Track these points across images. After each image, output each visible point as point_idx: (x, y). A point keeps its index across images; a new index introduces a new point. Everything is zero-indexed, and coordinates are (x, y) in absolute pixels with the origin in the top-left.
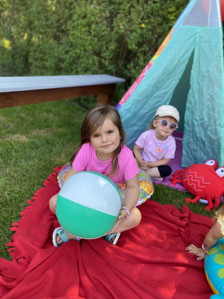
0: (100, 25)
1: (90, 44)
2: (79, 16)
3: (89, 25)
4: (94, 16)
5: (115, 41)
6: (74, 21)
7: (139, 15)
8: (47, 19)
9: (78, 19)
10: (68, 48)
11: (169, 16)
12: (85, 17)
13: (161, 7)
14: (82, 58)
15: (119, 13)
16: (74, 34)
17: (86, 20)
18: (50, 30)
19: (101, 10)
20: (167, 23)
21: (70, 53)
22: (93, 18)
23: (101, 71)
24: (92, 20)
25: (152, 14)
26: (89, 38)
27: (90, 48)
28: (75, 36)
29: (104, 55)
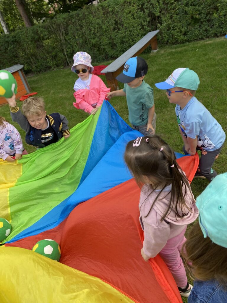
0: (138, 12)
1: (136, 23)
3: (133, 15)
8: (108, 22)
9: (126, 15)
12: (130, 12)
15: (145, 3)
16: (126, 23)
18: (111, 27)
19: (136, 6)
22: (134, 11)
24: (134, 12)
26: (134, 21)
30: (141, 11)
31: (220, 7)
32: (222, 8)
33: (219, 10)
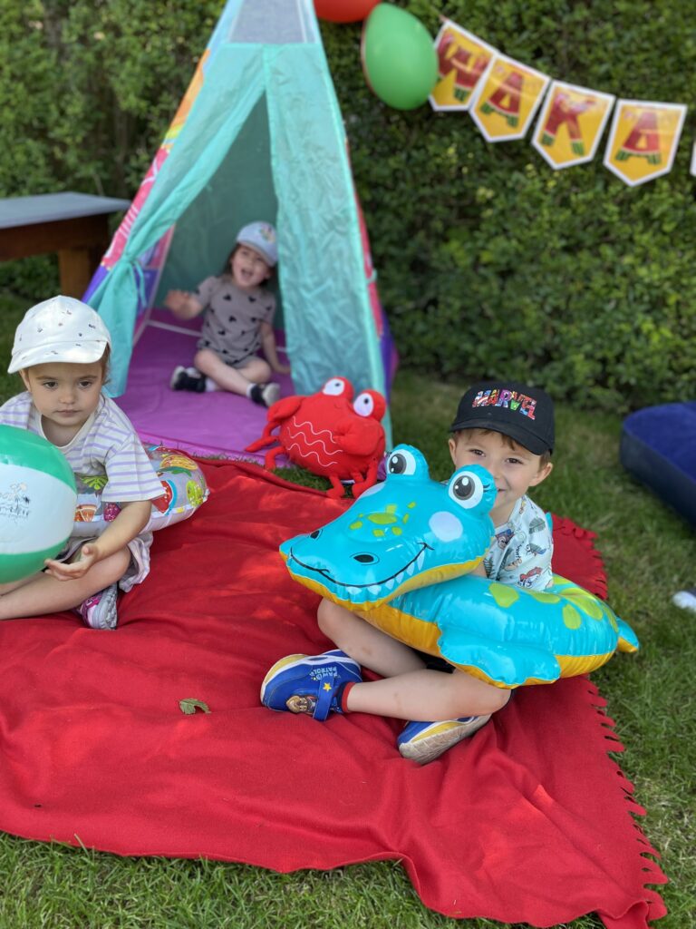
1: (7, 104)
5: (81, 89)
23: (61, 185)
27: (9, 115)
29: (56, 133)
31: (488, 213)
32: (498, 224)
33: (484, 226)
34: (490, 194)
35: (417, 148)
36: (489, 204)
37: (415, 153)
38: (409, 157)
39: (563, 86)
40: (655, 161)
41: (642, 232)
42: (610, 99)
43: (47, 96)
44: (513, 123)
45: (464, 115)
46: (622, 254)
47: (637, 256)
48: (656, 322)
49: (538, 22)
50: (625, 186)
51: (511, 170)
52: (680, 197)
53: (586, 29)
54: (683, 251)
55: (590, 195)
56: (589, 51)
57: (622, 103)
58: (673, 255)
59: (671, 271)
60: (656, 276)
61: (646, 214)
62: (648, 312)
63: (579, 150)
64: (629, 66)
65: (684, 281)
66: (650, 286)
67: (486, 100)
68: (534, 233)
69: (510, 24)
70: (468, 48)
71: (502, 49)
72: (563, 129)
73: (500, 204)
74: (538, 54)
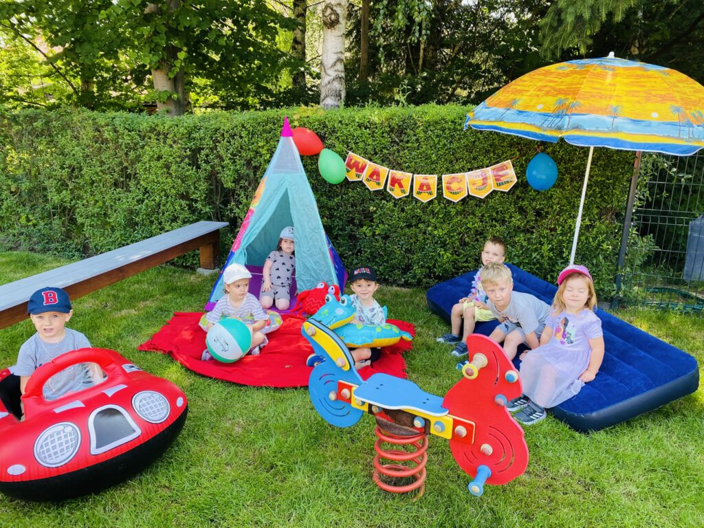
0: (182, 165)
1: (173, 187)
2: (152, 157)
3: (167, 167)
4: (171, 156)
5: (205, 179)
6: (145, 163)
7: (228, 150)
8: (102, 163)
9: (150, 160)
10: (141, 196)
11: (261, 149)
12: (159, 158)
13: (249, 140)
14: (164, 205)
15: (203, 149)
16: (146, 178)
17: (162, 161)
18: (108, 176)
19: (179, 149)
20: (261, 156)
21: (146, 201)
22: (171, 158)
24: (170, 161)
25: (242, 148)
26: (169, 180)
27: (174, 191)
28: (149, 180)
30: (189, 165)
31: (375, 216)
32: (380, 219)
33: (374, 221)
34: (375, 209)
35: (345, 194)
36: (375, 212)
37: (344, 196)
38: (342, 197)
39: (394, 171)
40: (431, 194)
41: (433, 218)
42: (411, 174)
43: (190, 183)
44: (379, 184)
45: (361, 182)
46: (428, 226)
47: (432, 227)
48: (445, 250)
49: (382, 151)
50: (423, 203)
51: (381, 199)
52: (442, 205)
53: (398, 152)
54: (449, 224)
55: (411, 207)
56: (401, 159)
57: (415, 175)
58: (445, 226)
59: (446, 231)
60: (441, 234)
61: (433, 211)
62: (441, 247)
63: (403, 192)
64: (416, 163)
65: (452, 234)
66: (440, 237)
67: (367, 177)
68: (394, 222)
69: (372, 153)
70: (358, 160)
71: (371, 160)
72: (396, 185)
73: (379, 212)
74: (383, 161)
